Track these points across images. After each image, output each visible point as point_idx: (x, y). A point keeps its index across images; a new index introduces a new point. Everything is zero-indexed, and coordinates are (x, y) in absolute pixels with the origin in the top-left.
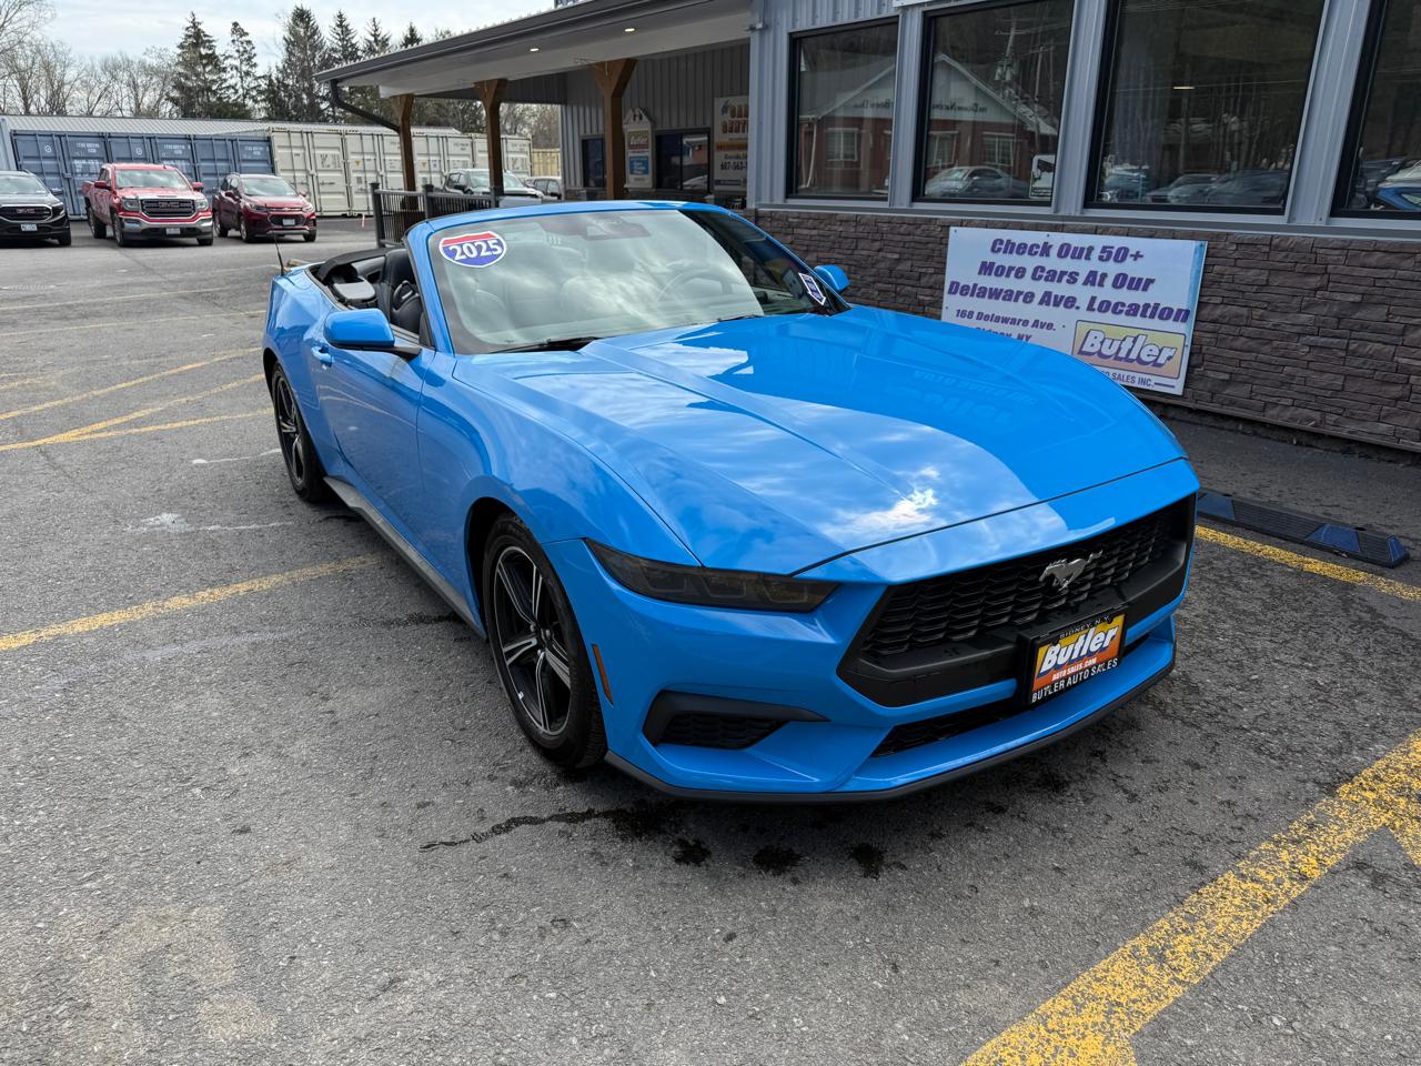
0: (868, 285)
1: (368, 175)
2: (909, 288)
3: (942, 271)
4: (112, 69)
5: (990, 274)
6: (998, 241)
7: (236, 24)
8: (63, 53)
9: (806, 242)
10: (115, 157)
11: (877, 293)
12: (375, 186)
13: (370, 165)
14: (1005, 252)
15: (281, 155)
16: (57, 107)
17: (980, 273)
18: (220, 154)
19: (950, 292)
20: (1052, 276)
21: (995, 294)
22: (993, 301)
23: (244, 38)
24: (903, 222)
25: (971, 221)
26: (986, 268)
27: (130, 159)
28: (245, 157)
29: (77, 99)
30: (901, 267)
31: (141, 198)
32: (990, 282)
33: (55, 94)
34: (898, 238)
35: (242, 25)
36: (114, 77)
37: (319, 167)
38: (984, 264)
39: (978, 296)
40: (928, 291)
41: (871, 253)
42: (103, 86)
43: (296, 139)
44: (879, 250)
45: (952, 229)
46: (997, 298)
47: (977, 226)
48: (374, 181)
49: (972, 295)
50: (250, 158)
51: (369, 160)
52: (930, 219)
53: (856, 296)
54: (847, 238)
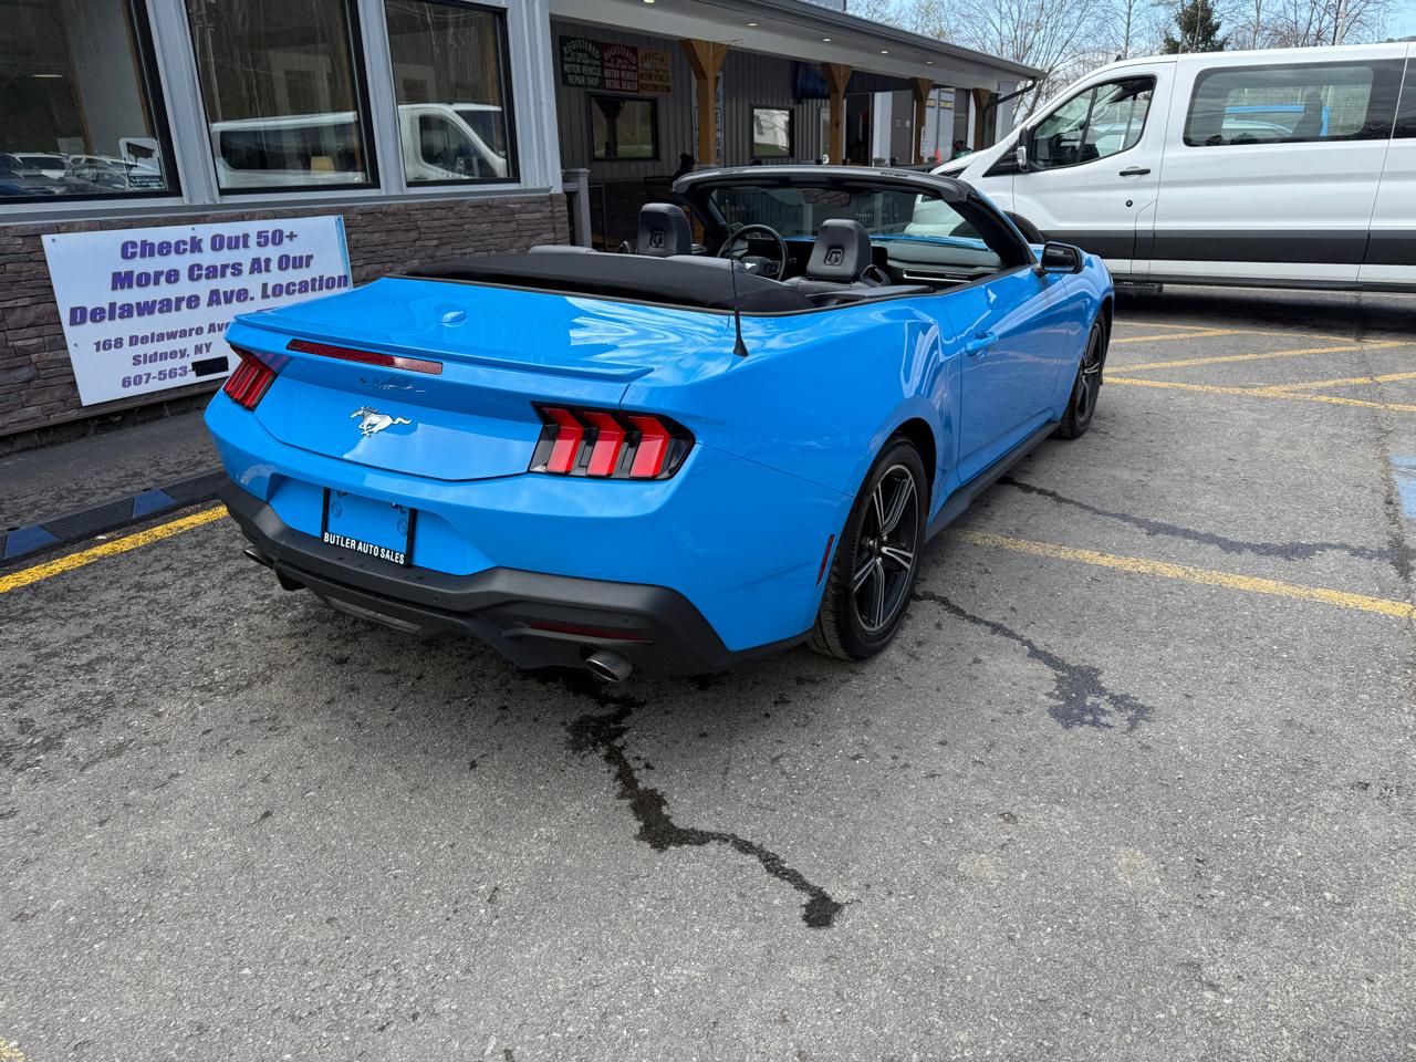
3: (49, 297)
5: (130, 287)
6: (128, 244)
14: (143, 256)
17: (114, 288)
19: (73, 323)
20: (213, 272)
21: (146, 309)
22: (146, 317)
25: (74, 223)
26: (121, 280)
32: (134, 296)
38: (117, 275)
39: (121, 317)
40: (38, 331)
45: (45, 237)
46: (151, 313)
47: (87, 229)
49: (111, 318)
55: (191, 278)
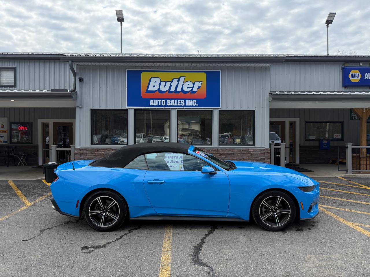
20: (172, 157)
55: (168, 158)
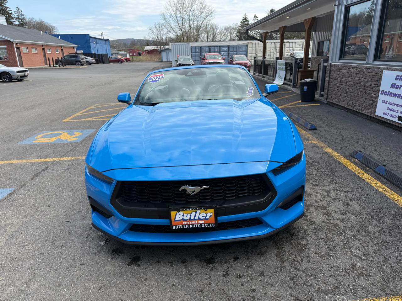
0: (358, 90)
1: (253, 54)
2: (369, 91)
3: (379, 86)
4: (226, 29)
5: (394, 88)
6: (398, 76)
7: (255, 15)
8: (217, 26)
9: (343, 74)
10: (211, 51)
11: (360, 92)
12: (255, 58)
13: (272, 51)
14: (400, 80)
15: (250, 49)
16: (214, 39)
17: (391, 87)
18: (235, 50)
19: (381, 94)
21: (395, 95)
22: (394, 98)
23: (257, 19)
24: (370, 68)
25: (390, 68)
26: (393, 86)
27: (214, 52)
28: (241, 50)
29: (218, 37)
30: (369, 84)
31: (210, 62)
32: (394, 91)
33: (214, 36)
34: (368, 74)
35: (257, 15)
36: (227, 31)
37: (259, 52)
38: (392, 84)
39: (390, 96)
40: (375, 93)
41: (360, 79)
42: (224, 33)
43: (254, 45)
44: (362, 78)
45: (384, 71)
46: (395, 97)
47: (392, 70)
48: (254, 56)
49: (388, 95)
50: (242, 50)
51: (272, 50)
52: (378, 67)
53: (354, 93)
54: (354, 73)
